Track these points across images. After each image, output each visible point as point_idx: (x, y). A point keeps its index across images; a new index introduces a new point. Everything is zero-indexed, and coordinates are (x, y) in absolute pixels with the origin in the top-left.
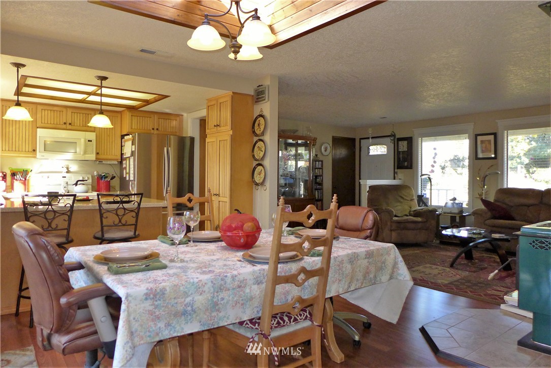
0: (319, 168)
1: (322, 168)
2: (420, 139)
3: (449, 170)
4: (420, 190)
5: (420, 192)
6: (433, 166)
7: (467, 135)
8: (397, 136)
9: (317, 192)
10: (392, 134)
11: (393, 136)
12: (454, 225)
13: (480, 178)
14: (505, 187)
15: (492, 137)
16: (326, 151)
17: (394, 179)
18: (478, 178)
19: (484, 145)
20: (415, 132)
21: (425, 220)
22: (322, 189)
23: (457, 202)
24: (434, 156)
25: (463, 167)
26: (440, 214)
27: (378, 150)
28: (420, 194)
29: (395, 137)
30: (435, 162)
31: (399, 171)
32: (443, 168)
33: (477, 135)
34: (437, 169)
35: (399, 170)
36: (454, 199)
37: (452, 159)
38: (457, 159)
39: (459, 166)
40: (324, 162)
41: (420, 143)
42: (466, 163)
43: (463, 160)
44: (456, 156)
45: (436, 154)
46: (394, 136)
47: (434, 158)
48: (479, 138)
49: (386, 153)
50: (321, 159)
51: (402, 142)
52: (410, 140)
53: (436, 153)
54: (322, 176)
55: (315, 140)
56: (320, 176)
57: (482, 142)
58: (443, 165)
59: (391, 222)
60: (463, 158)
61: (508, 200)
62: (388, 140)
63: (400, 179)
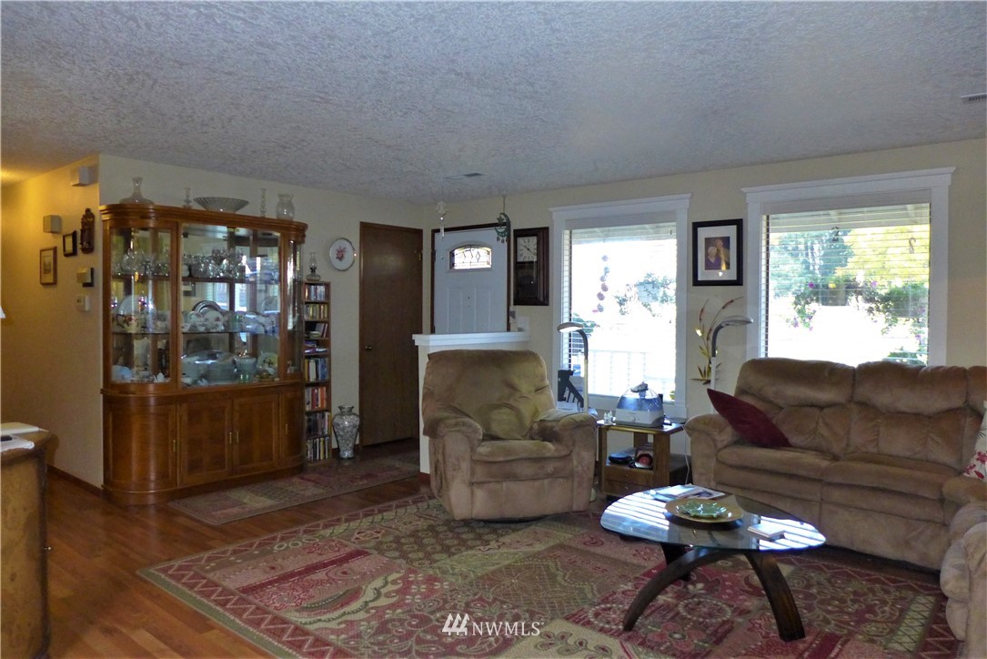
0: (320, 303)
1: (326, 302)
2: (567, 232)
3: (634, 306)
4: (565, 356)
5: (565, 362)
6: (601, 297)
7: (674, 224)
8: (515, 225)
9: (312, 364)
10: (500, 219)
11: (504, 224)
12: (642, 456)
13: (702, 332)
14: (763, 356)
15: (733, 228)
16: (340, 258)
17: (508, 330)
18: (699, 332)
19: (713, 250)
20: (556, 218)
21: (564, 453)
22: (327, 355)
23: (649, 395)
24: (603, 274)
25: (664, 300)
26: (608, 428)
27: (472, 259)
28: (566, 368)
29: (508, 230)
30: (605, 288)
31: (518, 309)
32: (622, 302)
33: (696, 226)
34: (610, 303)
35: (518, 307)
36: (643, 389)
37: (642, 281)
38: (653, 282)
39: (655, 298)
40: (332, 288)
41: (566, 242)
42: (671, 291)
43: (665, 284)
44: (649, 275)
45: (606, 271)
46: (508, 224)
47: (602, 279)
48: (704, 233)
49: (489, 266)
50: (323, 280)
51: (526, 239)
52: (542, 235)
53: (606, 269)
54: (327, 322)
55: (300, 230)
56: (323, 322)
57: (709, 241)
58: (621, 295)
59: (472, 461)
60: (665, 280)
61: (772, 389)
62: (491, 234)
63: (520, 330)
